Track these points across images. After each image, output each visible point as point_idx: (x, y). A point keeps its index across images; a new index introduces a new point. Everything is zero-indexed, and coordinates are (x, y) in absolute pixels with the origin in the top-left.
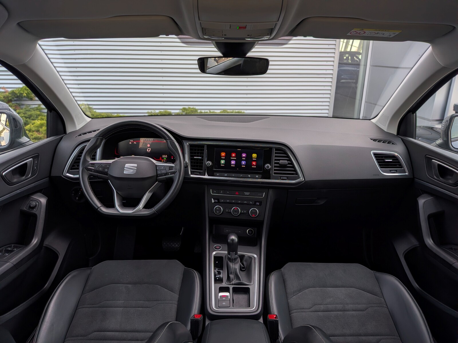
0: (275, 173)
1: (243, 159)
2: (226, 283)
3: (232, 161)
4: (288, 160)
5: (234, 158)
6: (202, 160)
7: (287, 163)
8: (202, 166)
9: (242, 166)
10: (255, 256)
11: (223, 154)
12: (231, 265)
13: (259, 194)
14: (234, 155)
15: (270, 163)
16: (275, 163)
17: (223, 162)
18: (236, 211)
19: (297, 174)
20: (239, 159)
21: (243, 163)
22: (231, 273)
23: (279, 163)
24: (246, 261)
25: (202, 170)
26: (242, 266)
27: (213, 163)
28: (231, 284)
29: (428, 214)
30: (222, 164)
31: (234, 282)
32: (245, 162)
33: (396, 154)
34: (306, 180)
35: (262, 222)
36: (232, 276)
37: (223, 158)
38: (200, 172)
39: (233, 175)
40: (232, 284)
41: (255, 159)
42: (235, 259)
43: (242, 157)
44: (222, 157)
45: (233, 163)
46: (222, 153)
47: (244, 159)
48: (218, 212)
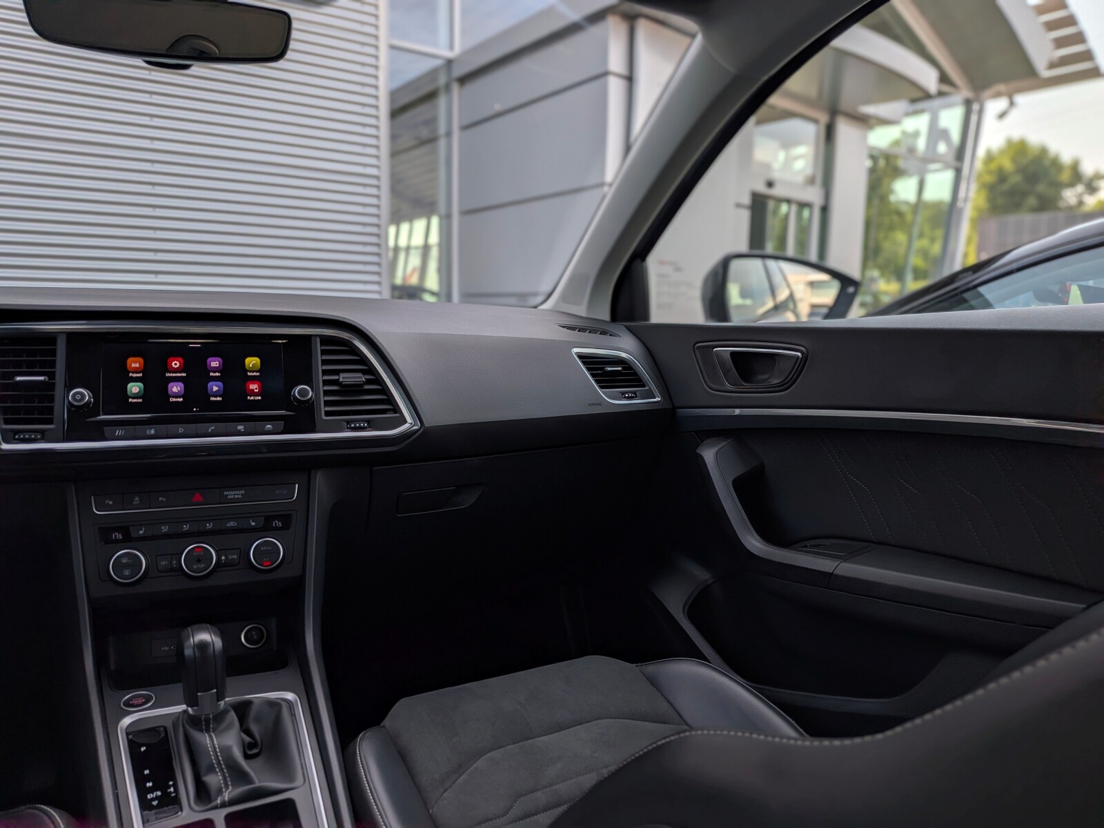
0: (327, 413)
1: (211, 374)
2: (197, 808)
3: (170, 385)
4: (364, 372)
5: (180, 373)
6: (49, 386)
7: (364, 379)
8: (52, 408)
9: (212, 399)
10: (290, 696)
11: (135, 363)
12: (208, 741)
13: (277, 492)
14: (176, 364)
15: (309, 383)
16: (326, 383)
17: (134, 388)
18: (199, 558)
19: (396, 409)
20: (196, 376)
21: (215, 389)
22: (211, 769)
23: (338, 380)
24: (258, 719)
25: (50, 422)
26: (247, 739)
27: (96, 396)
28: (216, 808)
29: (733, 478)
30: (133, 398)
31: (226, 796)
32: (220, 384)
33: (624, 355)
34: (426, 426)
35: (298, 584)
36: (214, 780)
37: (135, 375)
38: (42, 432)
39: (181, 430)
40: (223, 805)
41: (255, 374)
42: (219, 717)
43: (207, 370)
44: (133, 373)
45: (175, 390)
46: (130, 360)
47: (217, 374)
48: (127, 573)
